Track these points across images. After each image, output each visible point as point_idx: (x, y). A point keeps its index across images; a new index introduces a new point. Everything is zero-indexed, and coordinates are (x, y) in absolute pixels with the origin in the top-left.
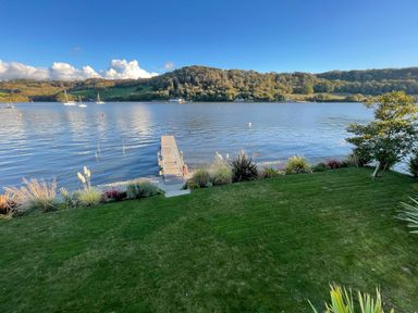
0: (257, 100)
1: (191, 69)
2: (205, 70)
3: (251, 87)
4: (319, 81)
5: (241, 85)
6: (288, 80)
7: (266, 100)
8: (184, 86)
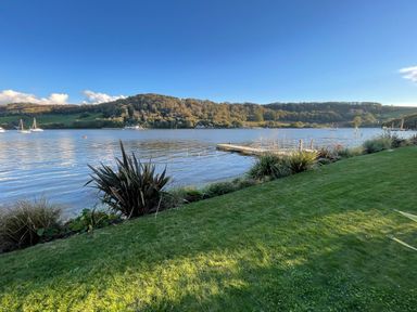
0: (217, 127)
1: (147, 97)
2: (161, 98)
3: (210, 115)
4: (266, 110)
5: (200, 113)
6: (241, 109)
7: (226, 126)
8: (141, 113)
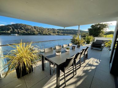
2: (26, 25)
3: (42, 31)
5: (39, 31)
6: (51, 30)
7: (47, 35)
